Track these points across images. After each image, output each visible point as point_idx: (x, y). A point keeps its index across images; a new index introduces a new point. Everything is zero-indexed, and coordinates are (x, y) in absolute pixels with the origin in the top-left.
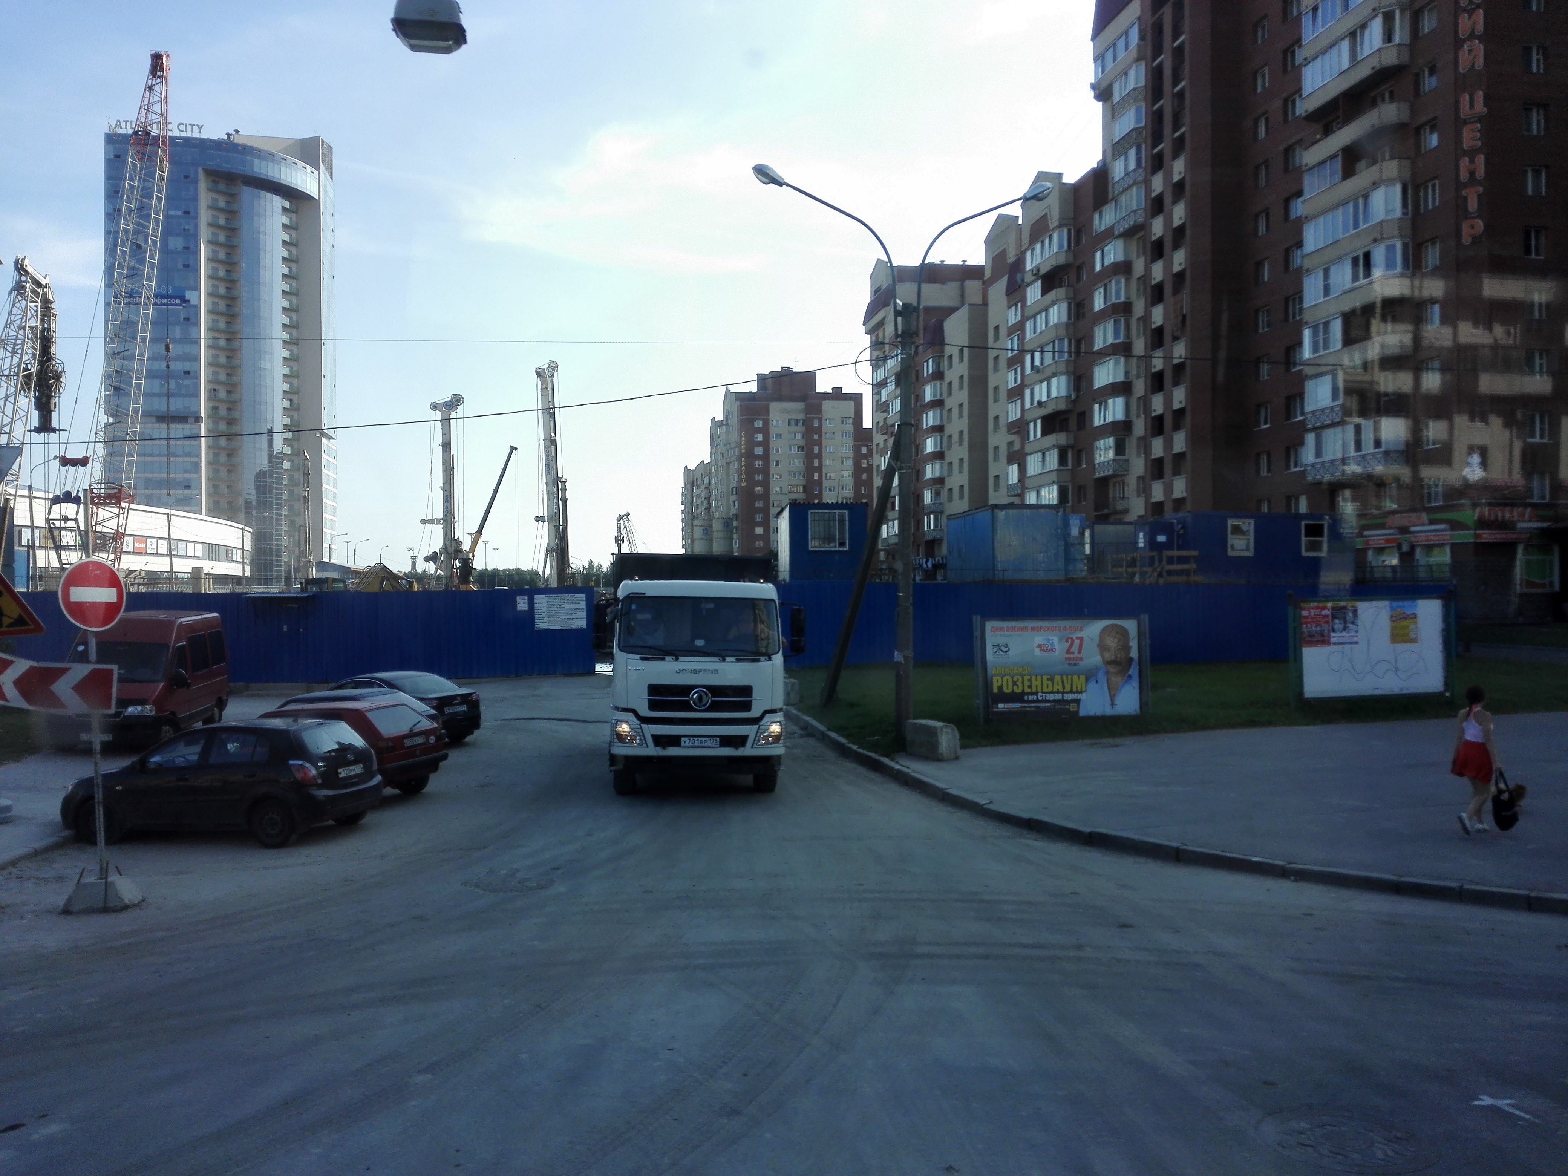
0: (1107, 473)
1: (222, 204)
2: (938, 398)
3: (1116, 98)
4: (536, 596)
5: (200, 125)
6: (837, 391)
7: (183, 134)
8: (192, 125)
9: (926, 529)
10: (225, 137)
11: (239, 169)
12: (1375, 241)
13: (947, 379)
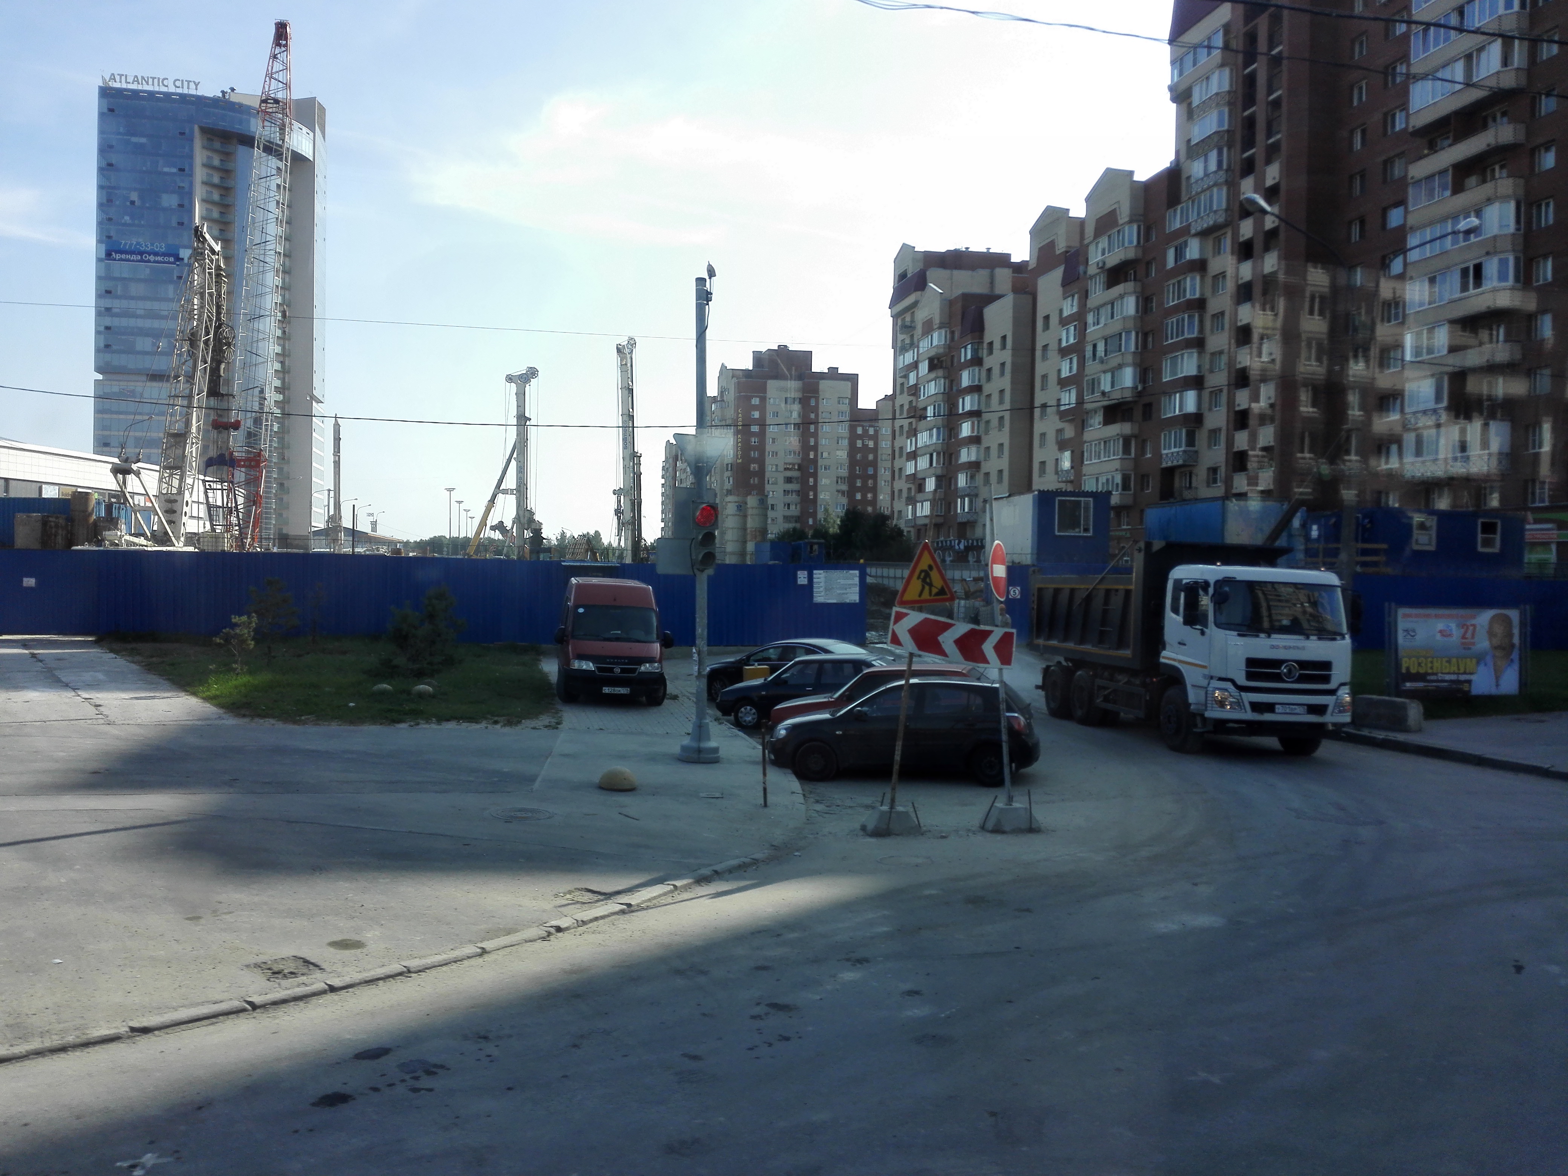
0: (1175, 463)
1: (216, 162)
2: (976, 383)
3: (1196, 100)
4: (815, 572)
5: (197, 81)
6: (833, 371)
7: (179, 91)
8: (189, 82)
9: (959, 511)
10: (220, 95)
11: (237, 128)
12: (1488, 253)
13: (987, 365)
